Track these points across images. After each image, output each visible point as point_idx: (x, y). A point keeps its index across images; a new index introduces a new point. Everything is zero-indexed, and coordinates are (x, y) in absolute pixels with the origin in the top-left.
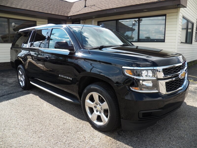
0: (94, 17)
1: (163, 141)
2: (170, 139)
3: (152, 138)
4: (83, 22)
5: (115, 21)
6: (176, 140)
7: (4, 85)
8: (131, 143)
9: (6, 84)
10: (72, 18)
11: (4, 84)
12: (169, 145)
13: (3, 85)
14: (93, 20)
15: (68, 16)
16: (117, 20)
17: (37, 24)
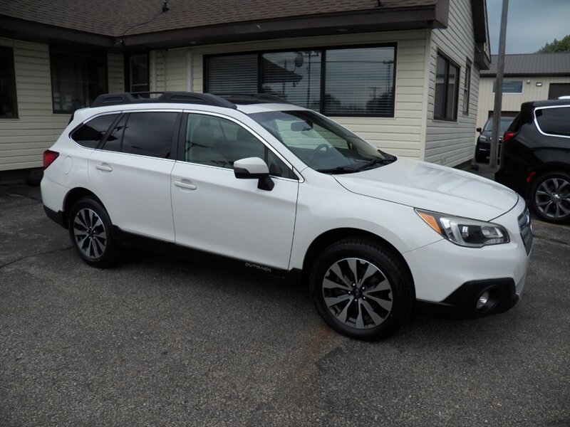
0: (193, 43)
1: (431, 373)
2: (446, 367)
3: (404, 369)
4: (160, 54)
5: (256, 56)
6: (460, 368)
8: (358, 387)
10: (129, 43)
12: (446, 382)
14: (189, 49)
15: (115, 36)
16: (260, 53)
17: (16, 59)
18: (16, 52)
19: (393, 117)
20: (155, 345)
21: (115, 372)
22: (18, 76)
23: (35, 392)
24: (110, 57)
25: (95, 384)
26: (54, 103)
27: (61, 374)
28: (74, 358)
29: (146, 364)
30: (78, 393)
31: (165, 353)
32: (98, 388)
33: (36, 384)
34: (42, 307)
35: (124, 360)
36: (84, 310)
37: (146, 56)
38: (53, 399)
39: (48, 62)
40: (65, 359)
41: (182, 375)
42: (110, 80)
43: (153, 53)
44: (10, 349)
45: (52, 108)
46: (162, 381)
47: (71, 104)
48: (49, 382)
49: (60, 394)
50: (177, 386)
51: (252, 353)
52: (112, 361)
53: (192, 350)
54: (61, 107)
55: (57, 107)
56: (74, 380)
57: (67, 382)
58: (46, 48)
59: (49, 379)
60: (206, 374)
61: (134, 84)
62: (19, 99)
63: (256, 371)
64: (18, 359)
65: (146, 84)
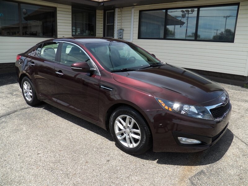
0: (135, 4)
4: (119, 10)
5: (165, 11)
7: (15, 95)
9: (18, 93)
11: (15, 93)
13: (13, 95)
14: (133, 8)
15: (100, 1)
16: (167, 9)
17: (58, 12)
18: (58, 9)
19: (233, 42)
20: (104, 155)
21: (82, 169)
22: (58, 19)
23: (42, 174)
24: (98, 11)
25: (71, 174)
26: (72, 32)
27: (56, 166)
28: (63, 157)
29: (98, 166)
30: (62, 178)
31: (108, 161)
32: (72, 177)
33: (44, 170)
34: (54, 127)
35: (87, 162)
36: (73, 131)
37: (113, 11)
38: (50, 180)
39: (71, 13)
40: (59, 157)
41: (116, 176)
42: (97, 22)
43: (117, 10)
44: (36, 148)
45: (71, 34)
46: (105, 178)
47: (80, 32)
48: (49, 169)
49: (53, 178)
50: (112, 182)
51: (154, 167)
52: (81, 162)
53: (122, 161)
54: (76, 33)
55: (74, 33)
56: (61, 170)
57: (58, 171)
58: (70, 7)
59: (50, 167)
60: (128, 177)
61: (107, 23)
62: (58, 30)
63: (155, 180)
64: (38, 154)
65: (113, 24)
